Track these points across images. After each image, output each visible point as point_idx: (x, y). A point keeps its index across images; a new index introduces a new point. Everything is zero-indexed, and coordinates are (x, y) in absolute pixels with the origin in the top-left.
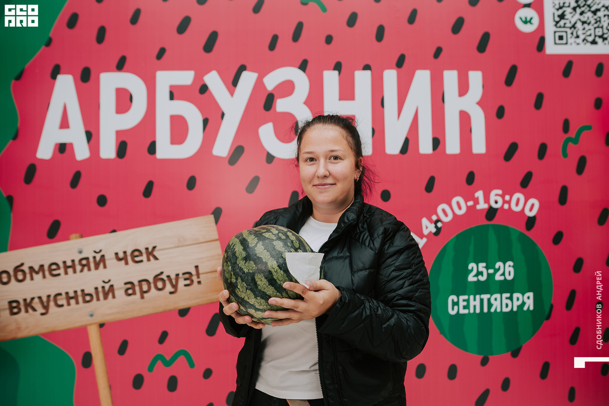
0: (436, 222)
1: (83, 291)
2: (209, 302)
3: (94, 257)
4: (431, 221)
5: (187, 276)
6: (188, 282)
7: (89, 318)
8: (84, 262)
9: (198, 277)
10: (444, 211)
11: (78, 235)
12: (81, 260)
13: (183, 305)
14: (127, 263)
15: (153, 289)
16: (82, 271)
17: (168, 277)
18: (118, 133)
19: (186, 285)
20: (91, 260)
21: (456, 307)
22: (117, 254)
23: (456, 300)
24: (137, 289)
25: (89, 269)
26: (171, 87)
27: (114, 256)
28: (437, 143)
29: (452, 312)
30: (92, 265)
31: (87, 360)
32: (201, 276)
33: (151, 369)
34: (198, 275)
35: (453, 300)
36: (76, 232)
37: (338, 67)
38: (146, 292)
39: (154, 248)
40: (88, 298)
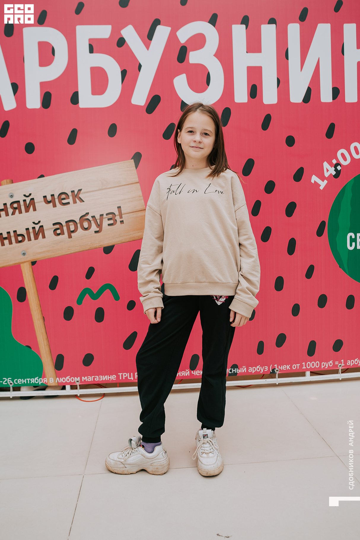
0: (336, 166)
1: (15, 232)
2: (131, 240)
3: (25, 201)
4: (331, 164)
5: (110, 216)
6: (111, 222)
7: (22, 256)
8: (15, 205)
9: (121, 217)
10: (343, 155)
11: (8, 181)
12: (12, 203)
13: (107, 243)
14: (55, 206)
15: (80, 229)
16: (13, 214)
17: (93, 217)
18: (42, 84)
19: (109, 225)
20: (22, 203)
21: (354, 244)
22: (45, 197)
23: (353, 237)
24: (65, 228)
25: (20, 212)
26: (90, 40)
27: (42, 199)
28: (337, 92)
29: (351, 248)
30: (23, 208)
31: (22, 295)
32: (123, 216)
33: (80, 301)
34: (121, 216)
35: (351, 237)
36: (7, 178)
37: (245, 21)
38: (73, 232)
39: (80, 190)
40: (20, 238)
